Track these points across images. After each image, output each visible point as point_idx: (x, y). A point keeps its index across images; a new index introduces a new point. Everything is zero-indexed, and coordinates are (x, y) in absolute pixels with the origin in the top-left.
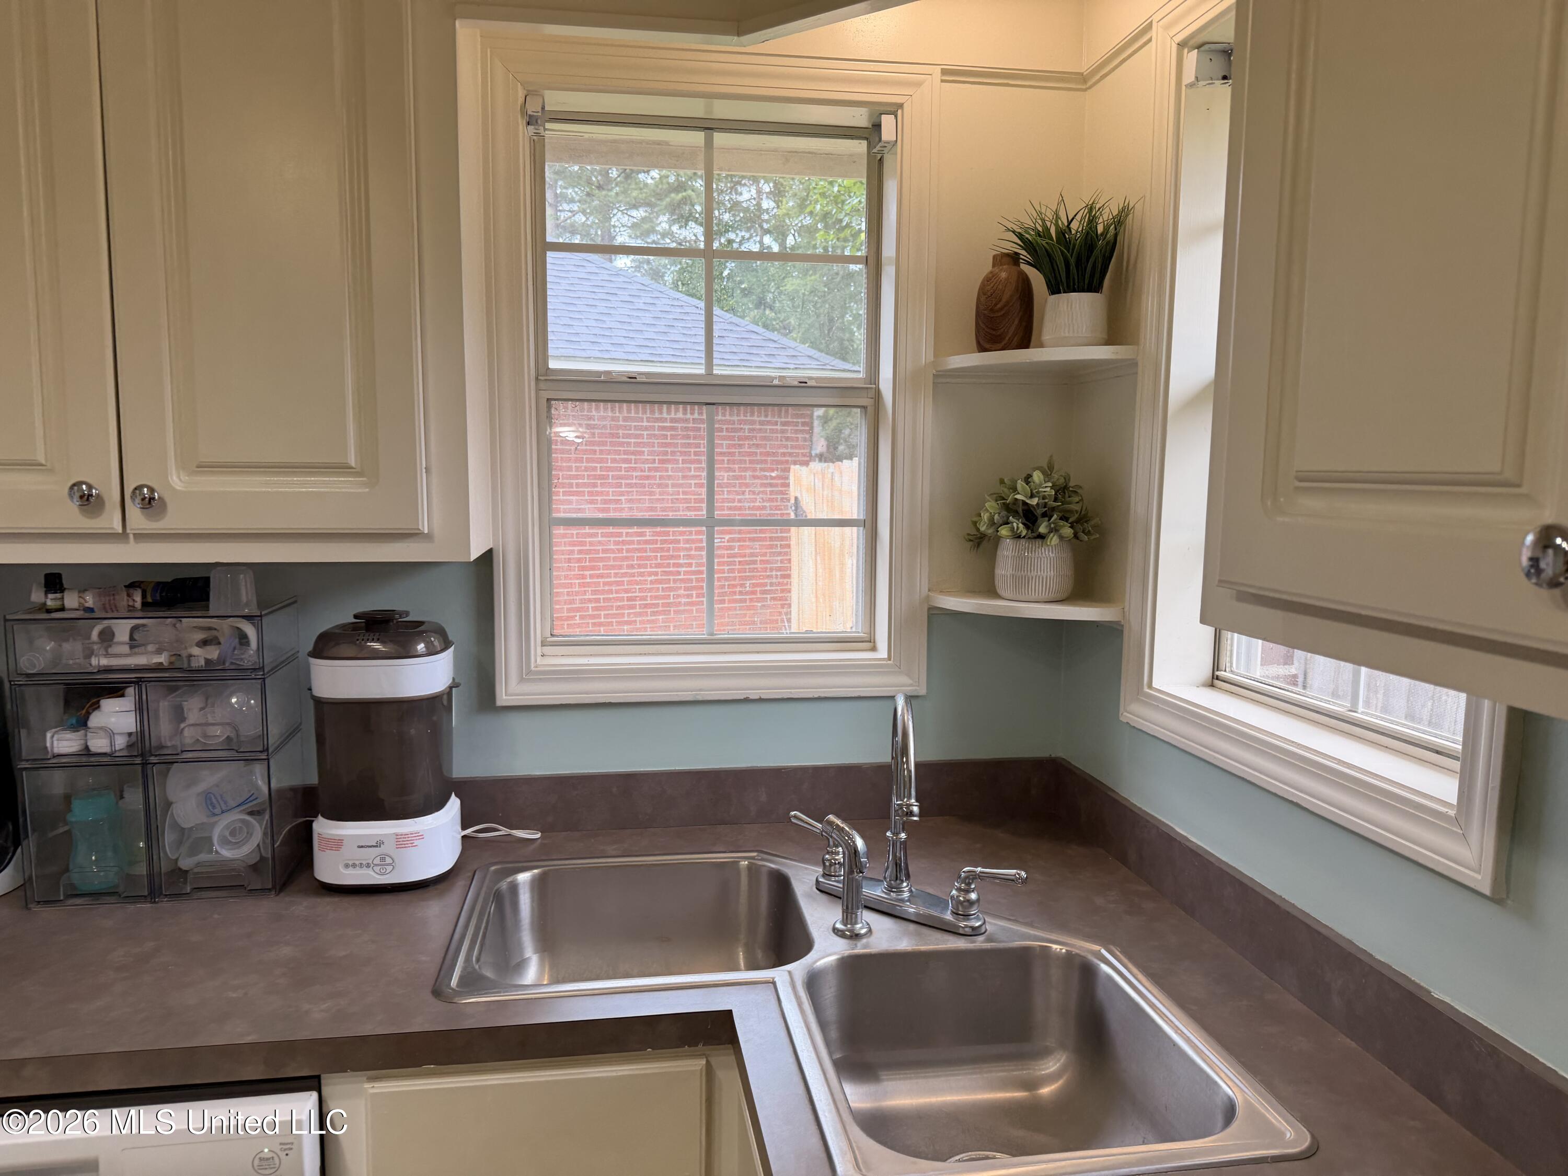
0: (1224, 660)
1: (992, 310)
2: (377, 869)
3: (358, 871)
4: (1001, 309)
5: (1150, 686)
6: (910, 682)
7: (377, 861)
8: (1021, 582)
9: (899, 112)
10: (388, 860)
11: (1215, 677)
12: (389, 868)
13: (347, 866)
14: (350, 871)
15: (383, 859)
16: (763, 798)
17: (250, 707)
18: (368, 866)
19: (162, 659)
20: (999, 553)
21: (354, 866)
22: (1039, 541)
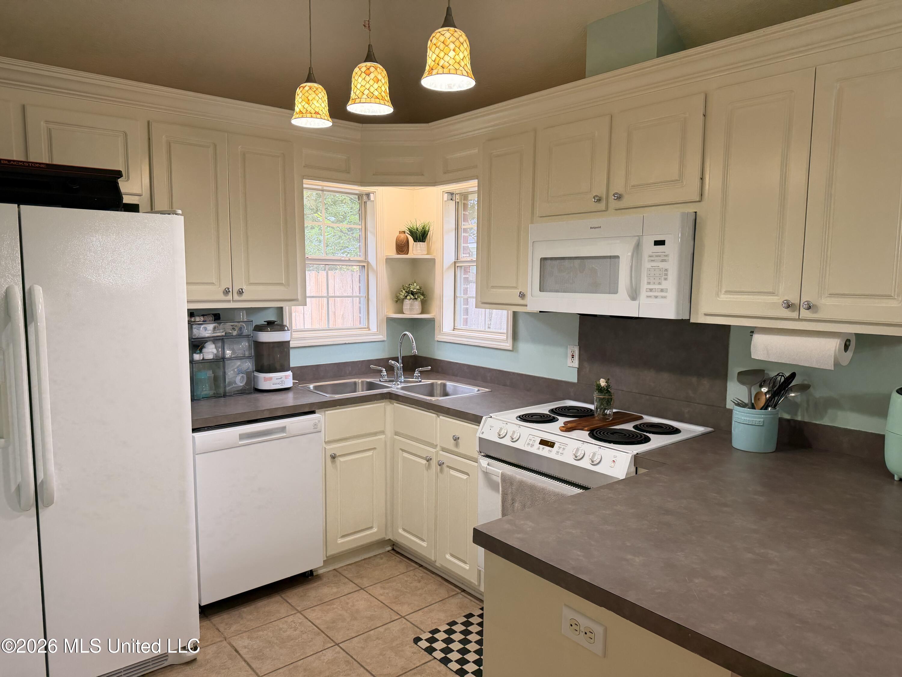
0: (456, 325)
1: (401, 245)
2: (281, 384)
3: (276, 385)
4: (403, 244)
5: (442, 331)
6: (383, 337)
7: (281, 382)
8: (411, 309)
9: (375, 193)
10: (283, 382)
11: (454, 329)
12: (284, 384)
13: (273, 384)
14: (274, 385)
15: (282, 382)
16: (350, 369)
17: (246, 346)
18: (279, 384)
19: (223, 334)
20: (404, 303)
21: (275, 384)
22: (415, 300)
